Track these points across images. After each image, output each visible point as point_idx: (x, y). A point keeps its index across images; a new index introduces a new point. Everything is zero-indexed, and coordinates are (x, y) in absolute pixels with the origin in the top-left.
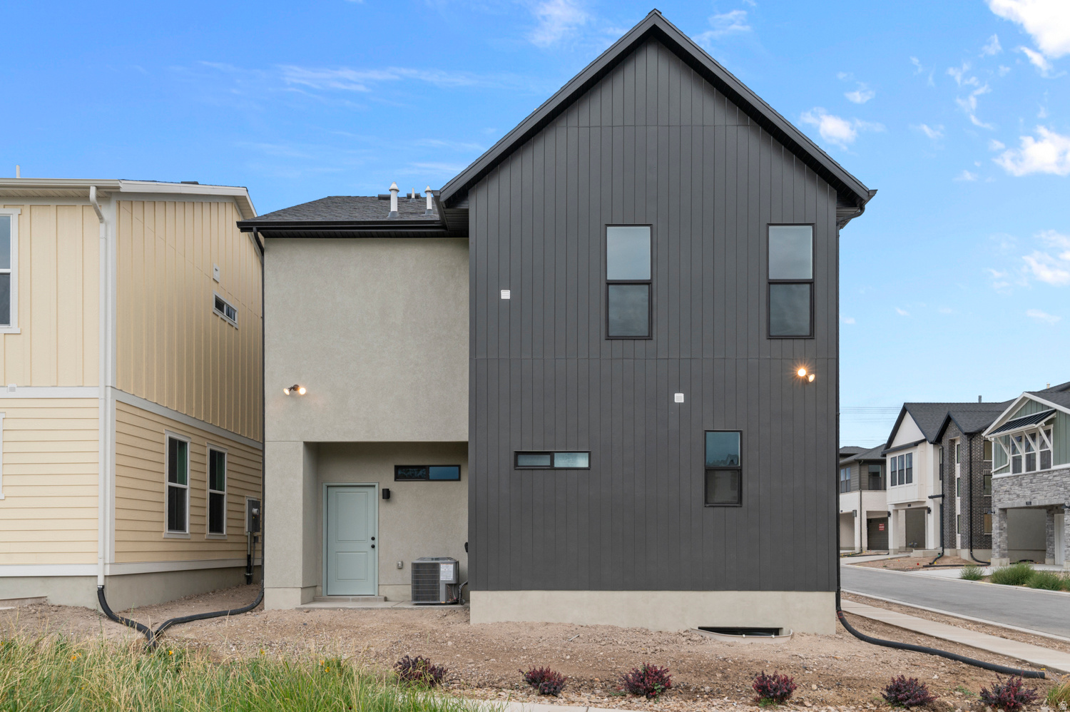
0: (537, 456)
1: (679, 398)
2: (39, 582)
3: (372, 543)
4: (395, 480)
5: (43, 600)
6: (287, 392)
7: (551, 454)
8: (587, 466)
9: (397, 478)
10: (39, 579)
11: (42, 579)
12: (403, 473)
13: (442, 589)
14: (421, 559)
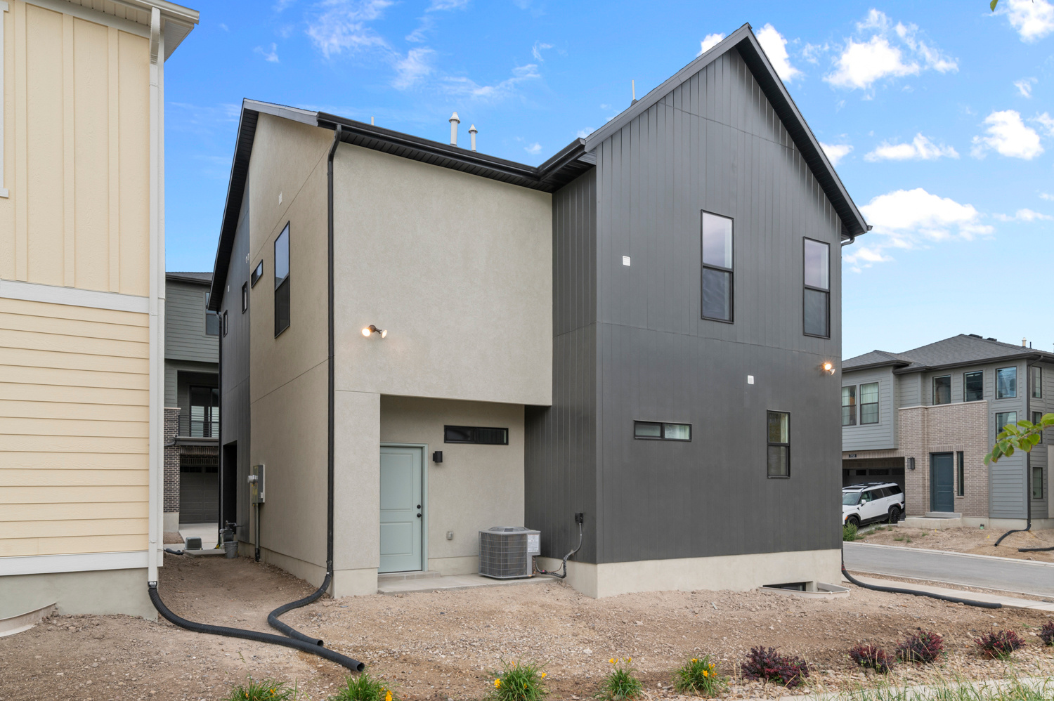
0: (644, 426)
1: (751, 380)
2: (41, 583)
3: (419, 511)
4: (445, 442)
5: (53, 609)
6: (366, 332)
7: (662, 426)
8: (687, 438)
9: (447, 440)
10: (42, 577)
11: (47, 577)
12: (456, 434)
13: (529, 561)
14: (493, 529)
